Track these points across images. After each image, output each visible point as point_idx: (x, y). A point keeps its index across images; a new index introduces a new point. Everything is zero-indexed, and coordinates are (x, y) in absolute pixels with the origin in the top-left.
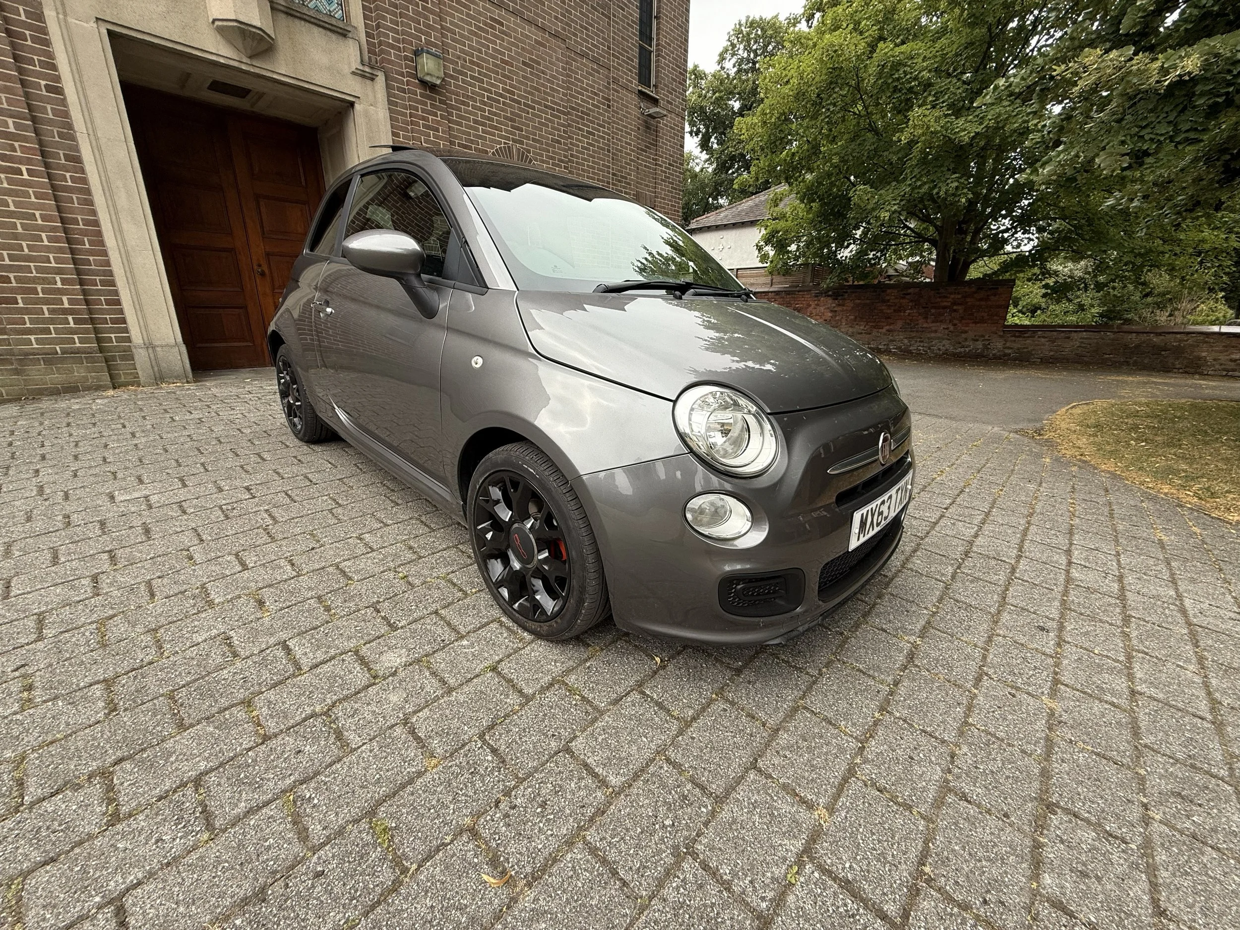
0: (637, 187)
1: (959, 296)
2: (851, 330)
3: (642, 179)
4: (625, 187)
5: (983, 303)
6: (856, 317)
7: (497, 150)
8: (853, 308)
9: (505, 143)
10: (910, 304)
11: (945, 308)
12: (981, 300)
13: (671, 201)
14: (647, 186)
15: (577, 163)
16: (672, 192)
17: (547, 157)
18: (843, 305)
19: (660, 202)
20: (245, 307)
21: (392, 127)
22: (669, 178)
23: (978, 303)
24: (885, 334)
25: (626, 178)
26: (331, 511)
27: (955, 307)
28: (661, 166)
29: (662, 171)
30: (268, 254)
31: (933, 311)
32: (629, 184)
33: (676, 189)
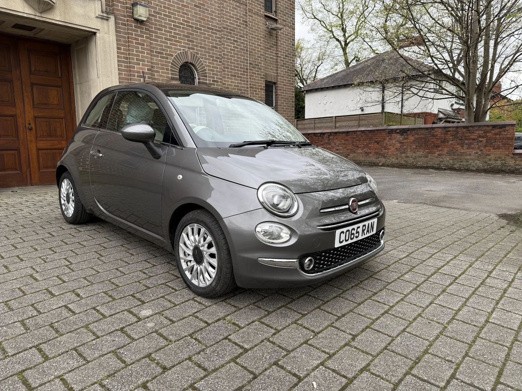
0: (265, 70)
1: (482, 132)
2: (414, 155)
3: (268, 65)
4: (257, 71)
5: (498, 136)
6: (417, 146)
7: (178, 54)
8: (414, 141)
9: (183, 50)
10: (451, 137)
11: (474, 139)
12: (496, 134)
13: (288, 78)
14: (272, 69)
15: (227, 59)
16: (288, 73)
17: (209, 56)
18: (407, 139)
19: (281, 79)
20: (18, 150)
21: (117, 45)
22: (286, 64)
23: (494, 136)
24: (437, 158)
25: (258, 66)
26: (98, 258)
27: (480, 139)
28: (280, 57)
29: (281, 60)
30: (35, 117)
31: (466, 141)
32: (261, 69)
33: (290, 70)
